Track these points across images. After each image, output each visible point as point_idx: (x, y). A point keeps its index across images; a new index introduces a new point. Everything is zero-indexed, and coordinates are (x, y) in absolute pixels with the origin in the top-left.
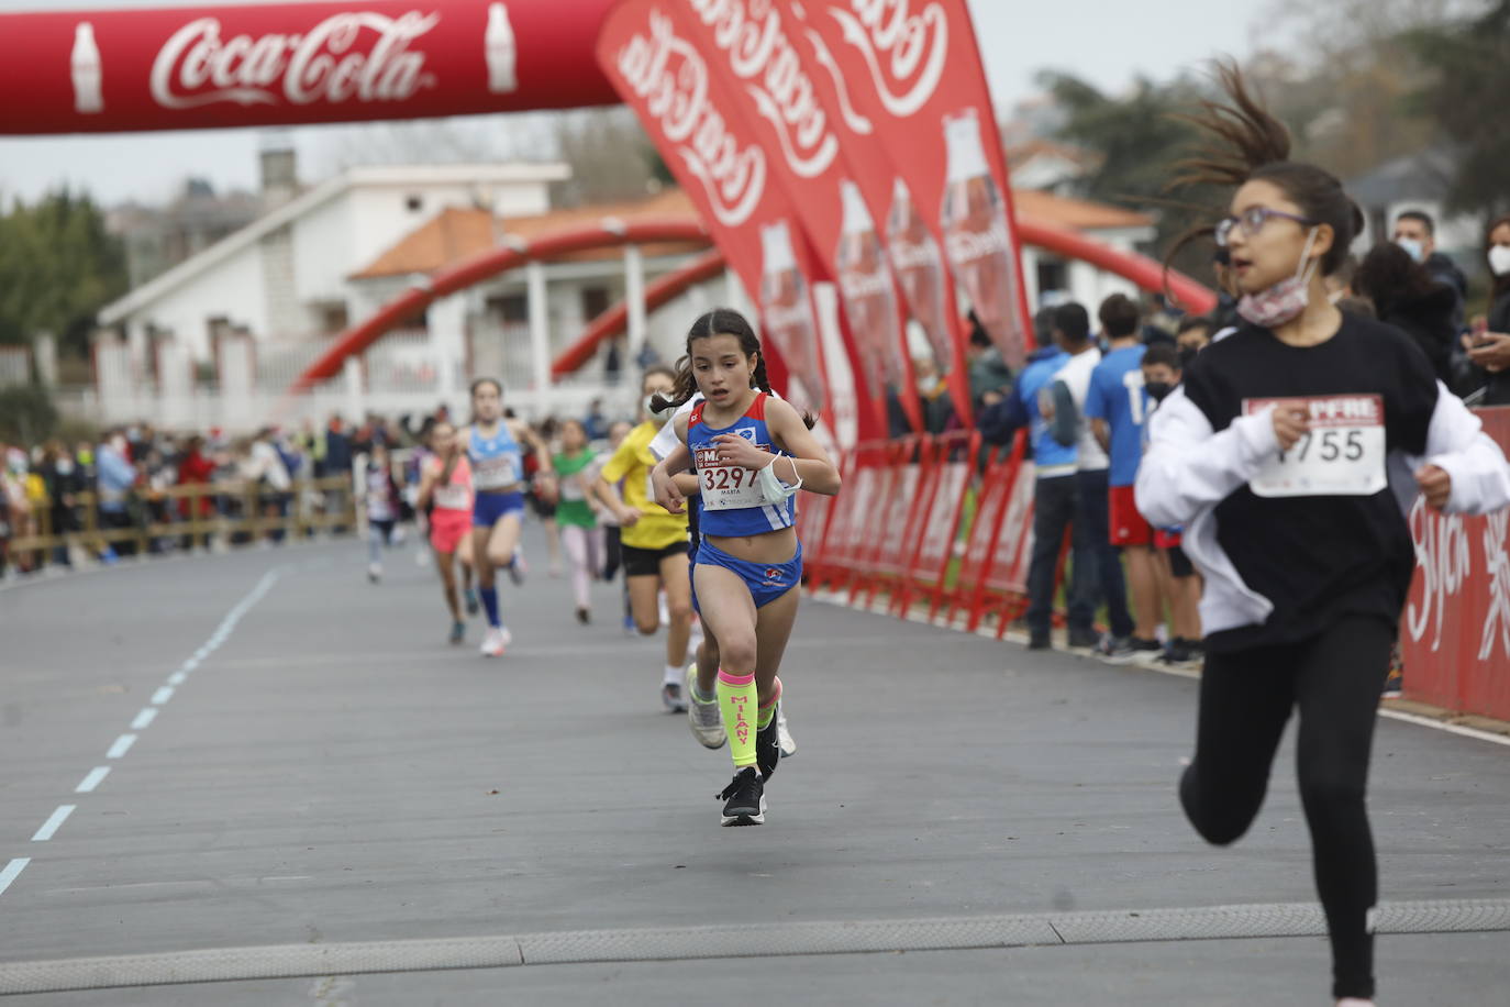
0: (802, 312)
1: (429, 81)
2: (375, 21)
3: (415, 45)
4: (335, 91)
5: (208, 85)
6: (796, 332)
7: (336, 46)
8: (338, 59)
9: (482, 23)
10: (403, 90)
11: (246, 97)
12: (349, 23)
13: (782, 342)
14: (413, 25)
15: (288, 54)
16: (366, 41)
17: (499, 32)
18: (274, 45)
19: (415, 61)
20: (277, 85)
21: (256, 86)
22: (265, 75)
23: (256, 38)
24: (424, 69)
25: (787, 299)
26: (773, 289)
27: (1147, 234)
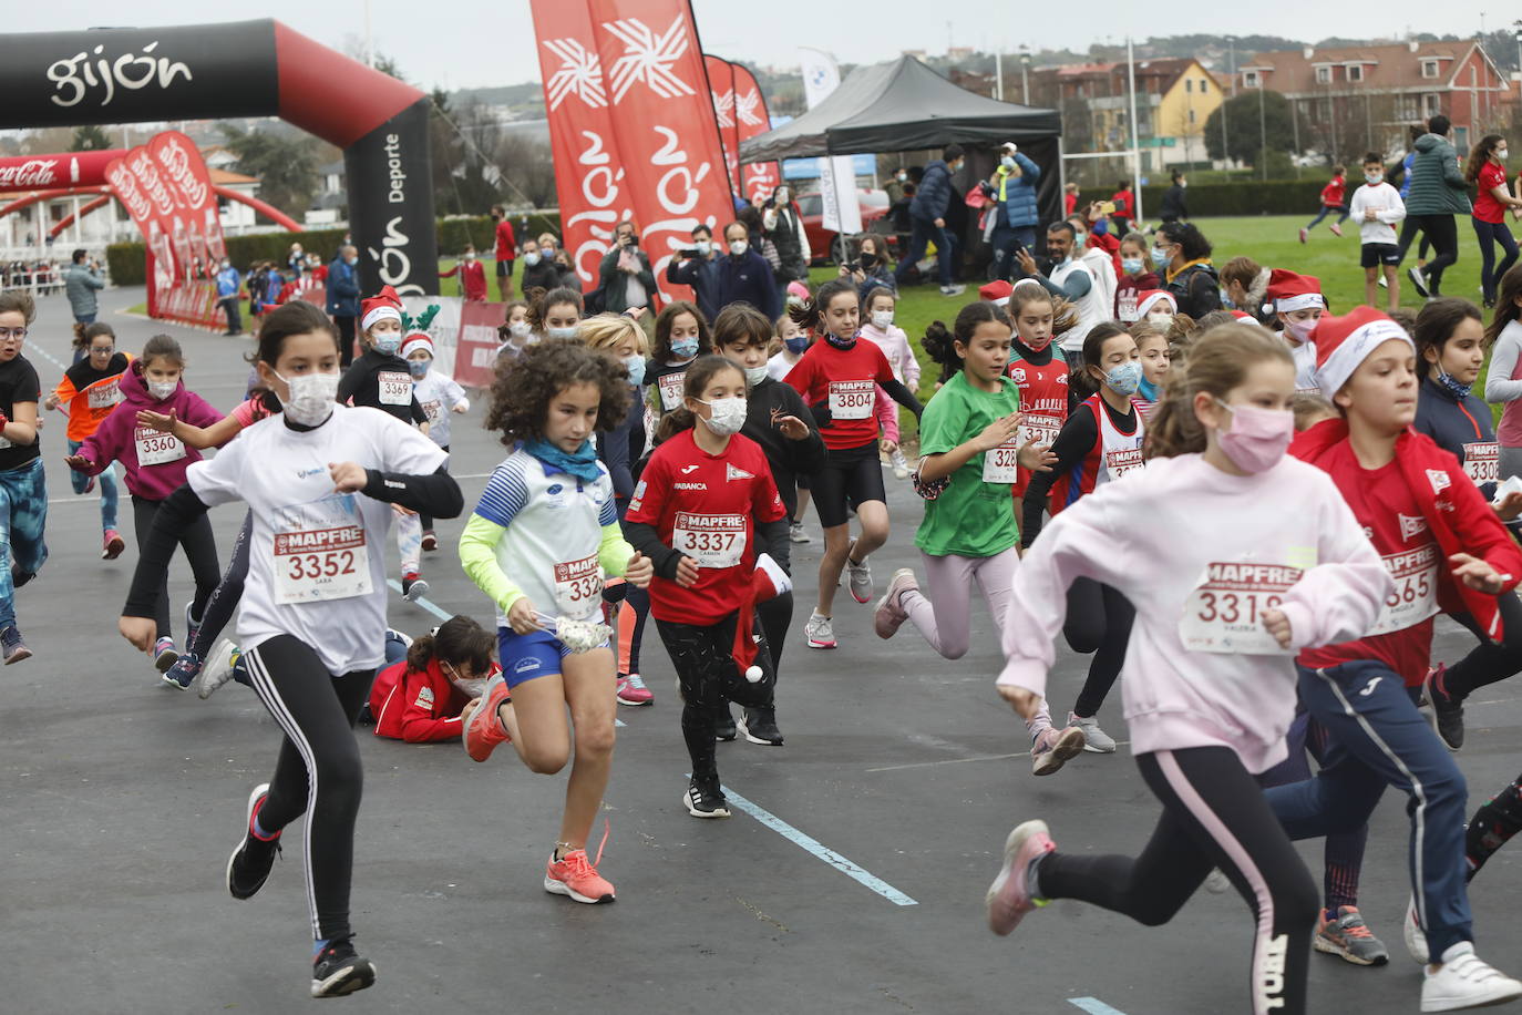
0: (160, 245)
1: (55, 179)
2: (40, 163)
3: (51, 169)
6: (159, 250)
7: (30, 170)
8: (30, 173)
9: (70, 163)
10: (47, 182)
12: (33, 163)
13: (155, 252)
14: (51, 164)
15: (16, 172)
16: (37, 168)
17: (74, 166)
18: (12, 170)
19: (51, 174)
20: (13, 181)
21: (7, 181)
22: (10, 178)
23: (8, 168)
24: (54, 176)
25: (157, 241)
26: (153, 238)
27: (258, 185)
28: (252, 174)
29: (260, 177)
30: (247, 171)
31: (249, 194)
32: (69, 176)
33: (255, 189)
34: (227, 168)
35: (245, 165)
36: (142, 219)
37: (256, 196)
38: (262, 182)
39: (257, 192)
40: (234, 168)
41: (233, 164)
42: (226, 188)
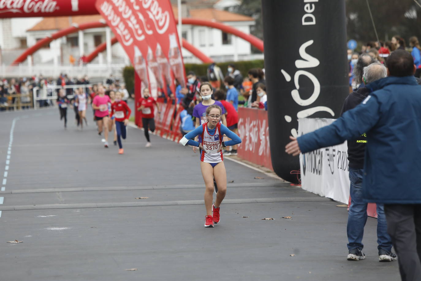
0: (144, 66)
1: (58, 8)
4: (36, 10)
5: (6, 8)
10: (52, 10)
11: (14, 11)
19: (54, 3)
20: (22, 8)
21: (17, 8)
22: (19, 6)
24: (57, 5)
26: (137, 60)
27: (253, 23)
28: (250, 15)
29: (255, 17)
30: (246, 12)
31: (245, 30)
32: (70, 6)
33: (251, 26)
34: (231, 9)
35: (244, 7)
36: (128, 44)
37: (252, 33)
38: (257, 22)
39: (253, 29)
40: (236, 10)
41: (235, 7)
42: (227, 24)
